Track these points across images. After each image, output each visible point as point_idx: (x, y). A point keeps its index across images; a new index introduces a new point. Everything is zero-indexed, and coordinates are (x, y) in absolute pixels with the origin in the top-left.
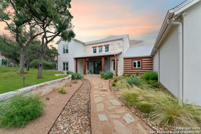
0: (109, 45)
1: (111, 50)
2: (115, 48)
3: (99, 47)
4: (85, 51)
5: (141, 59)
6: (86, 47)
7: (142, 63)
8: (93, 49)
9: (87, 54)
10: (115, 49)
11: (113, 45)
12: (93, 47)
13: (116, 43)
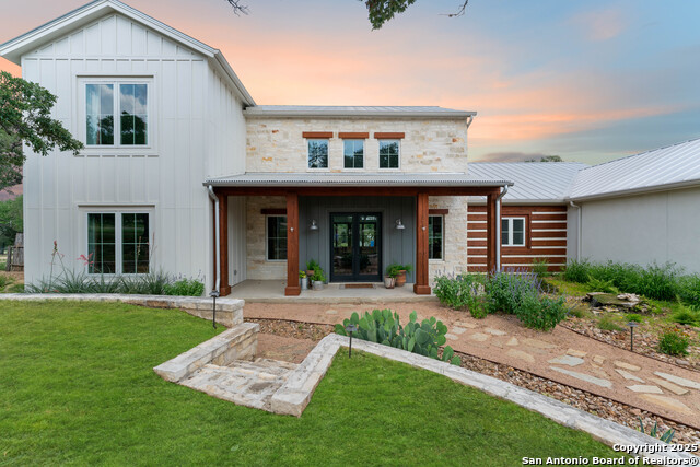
0: (400, 136)
1: (410, 162)
2: (433, 153)
3: (343, 136)
4: (252, 151)
5: (525, 212)
6: (255, 125)
7: (529, 226)
8: (305, 142)
9: (270, 166)
10: (430, 157)
11: (423, 138)
12: (307, 136)
13: (438, 134)
